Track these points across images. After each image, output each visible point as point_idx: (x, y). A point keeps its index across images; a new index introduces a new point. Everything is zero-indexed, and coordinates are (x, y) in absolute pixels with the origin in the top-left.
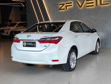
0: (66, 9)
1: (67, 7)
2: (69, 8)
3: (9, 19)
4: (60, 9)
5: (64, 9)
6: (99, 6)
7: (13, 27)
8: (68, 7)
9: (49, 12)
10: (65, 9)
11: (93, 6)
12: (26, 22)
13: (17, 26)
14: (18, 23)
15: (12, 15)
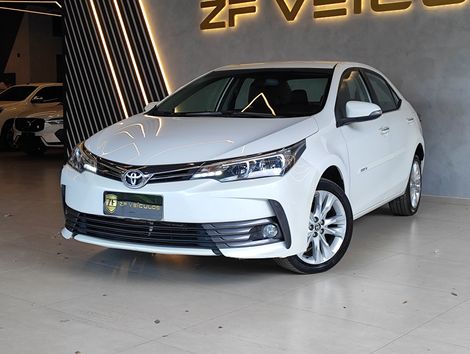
0: (230, 26)
1: (236, 17)
2: (241, 21)
3: (5, 72)
4: (206, 25)
5: (221, 25)
6: (368, 14)
7: (17, 103)
8: (239, 18)
9: (161, 39)
10: (227, 23)
11: (342, 12)
12: (61, 84)
13: (33, 102)
14: (41, 86)
15: (19, 55)
